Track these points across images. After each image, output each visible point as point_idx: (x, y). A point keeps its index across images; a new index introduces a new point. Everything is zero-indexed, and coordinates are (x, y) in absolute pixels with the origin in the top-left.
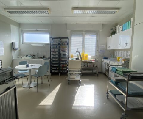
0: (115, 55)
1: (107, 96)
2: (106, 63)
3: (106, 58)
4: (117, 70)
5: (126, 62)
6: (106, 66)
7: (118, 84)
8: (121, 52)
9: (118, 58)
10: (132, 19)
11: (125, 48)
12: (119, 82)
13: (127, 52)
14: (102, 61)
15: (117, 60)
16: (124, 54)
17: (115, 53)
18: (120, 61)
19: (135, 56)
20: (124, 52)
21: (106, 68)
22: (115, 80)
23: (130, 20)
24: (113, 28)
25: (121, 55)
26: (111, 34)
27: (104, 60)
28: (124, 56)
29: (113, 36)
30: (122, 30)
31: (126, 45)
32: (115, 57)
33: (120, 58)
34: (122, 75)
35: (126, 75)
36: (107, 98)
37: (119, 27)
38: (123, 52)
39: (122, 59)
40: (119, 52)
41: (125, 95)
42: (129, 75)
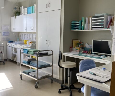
0: (21, 38)
1: (21, 77)
2: (12, 47)
3: (12, 42)
4: (28, 51)
5: (33, 44)
6: (13, 50)
7: (30, 63)
8: (27, 35)
9: (25, 41)
10: (35, 5)
11: (31, 31)
12: (31, 62)
13: (33, 35)
14: (7, 46)
15: (24, 43)
16: (30, 37)
17: (20, 36)
18: (27, 44)
19: (40, 38)
20: (30, 35)
21: (13, 53)
22: (27, 60)
23: (34, 5)
24: (17, 7)
25: (27, 38)
26: (15, 14)
27: (10, 44)
28: (30, 39)
29: (18, 17)
30: (27, 12)
31: (32, 28)
32: (21, 40)
33: (27, 41)
34: (33, 54)
35: (36, 54)
36: (21, 79)
37: (24, 9)
38: (28, 34)
39: (29, 42)
40: (25, 35)
41: (36, 68)
42: (38, 53)
